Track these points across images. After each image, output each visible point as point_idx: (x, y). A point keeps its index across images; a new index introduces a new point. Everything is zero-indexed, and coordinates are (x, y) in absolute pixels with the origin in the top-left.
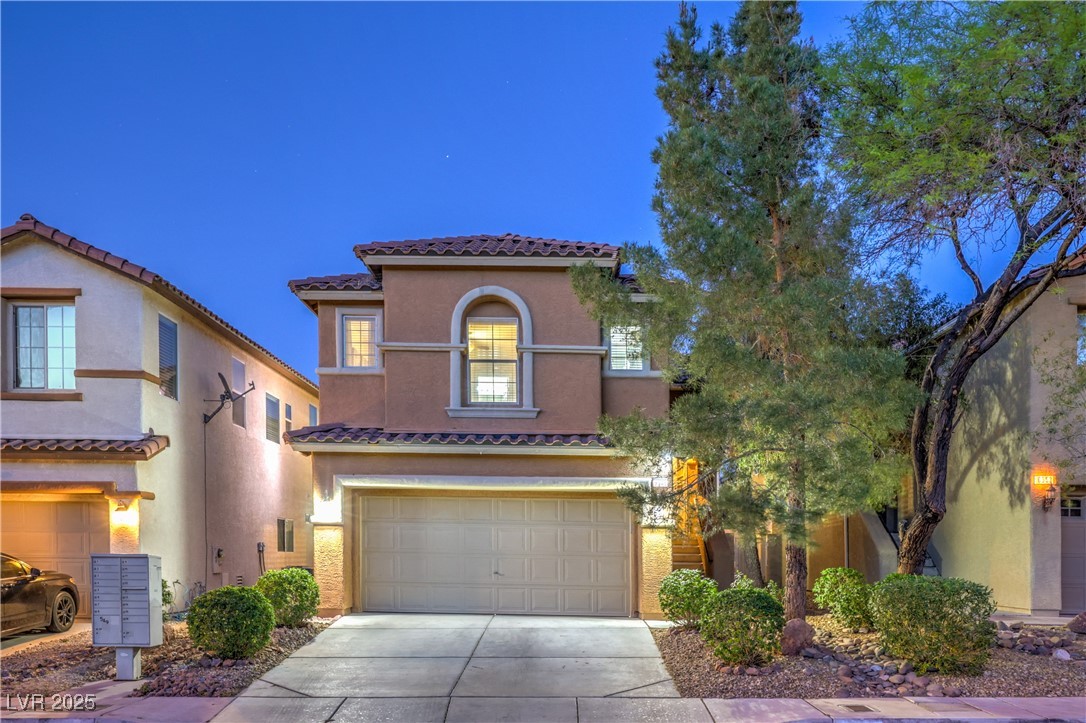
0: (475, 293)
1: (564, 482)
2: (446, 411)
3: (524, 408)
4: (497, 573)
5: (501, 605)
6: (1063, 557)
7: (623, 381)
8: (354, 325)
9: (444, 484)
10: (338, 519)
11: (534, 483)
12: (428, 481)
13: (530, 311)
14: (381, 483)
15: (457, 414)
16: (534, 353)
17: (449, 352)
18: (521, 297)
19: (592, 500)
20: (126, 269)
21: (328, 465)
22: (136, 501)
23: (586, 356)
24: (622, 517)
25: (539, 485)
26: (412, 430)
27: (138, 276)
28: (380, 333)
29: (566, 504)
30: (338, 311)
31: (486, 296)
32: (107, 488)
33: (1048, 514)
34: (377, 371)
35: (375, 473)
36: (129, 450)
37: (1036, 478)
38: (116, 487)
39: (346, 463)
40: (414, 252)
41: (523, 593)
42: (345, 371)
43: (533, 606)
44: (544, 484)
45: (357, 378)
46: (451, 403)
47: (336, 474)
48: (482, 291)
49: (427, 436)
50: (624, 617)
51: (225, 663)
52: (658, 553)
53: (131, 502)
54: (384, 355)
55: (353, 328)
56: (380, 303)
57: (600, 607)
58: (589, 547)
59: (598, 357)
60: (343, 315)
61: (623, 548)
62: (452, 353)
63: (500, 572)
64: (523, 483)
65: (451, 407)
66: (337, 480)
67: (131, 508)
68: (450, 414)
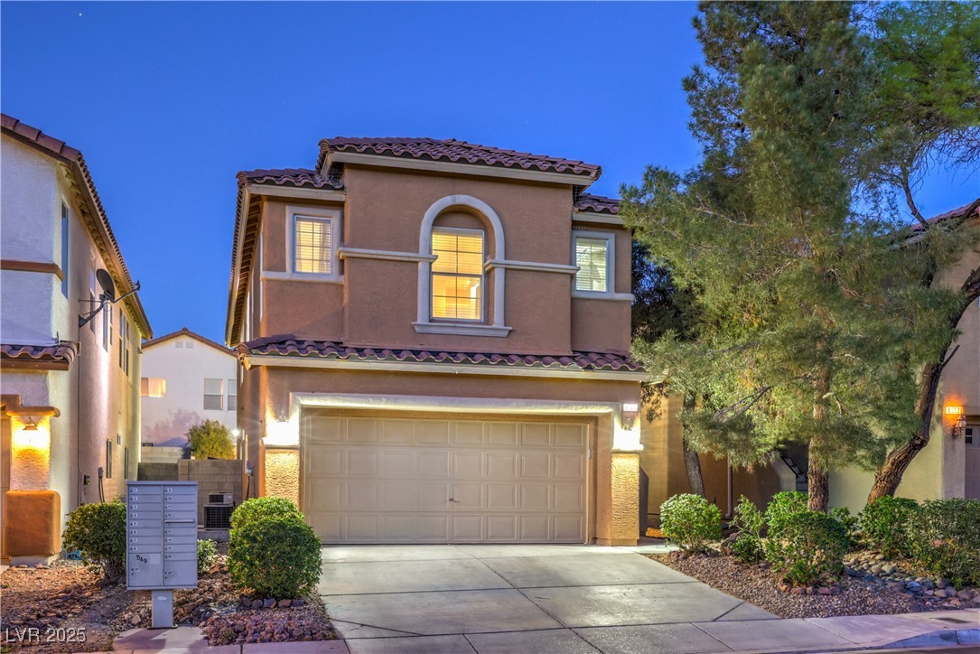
0: (446, 201)
1: (536, 405)
2: (413, 327)
3: (494, 326)
4: (452, 500)
5: (455, 534)
6: (966, 481)
7: (588, 302)
8: (304, 227)
9: (413, 405)
10: (295, 441)
11: (506, 405)
12: (396, 401)
13: (503, 225)
14: (344, 402)
15: (425, 330)
16: (506, 269)
17: (417, 262)
18: (494, 209)
19: (550, 424)
20: (41, 142)
21: (285, 381)
22: (48, 418)
23: (558, 275)
24: (579, 441)
25: (513, 408)
26: (378, 345)
27: (58, 151)
28: (337, 237)
29: (524, 427)
30: (289, 211)
31: (458, 205)
32: (11, 402)
33: (956, 442)
34: (332, 279)
35: (337, 392)
36: (46, 358)
37: (947, 408)
38: (21, 402)
39: (304, 380)
40: (388, 153)
41: (480, 521)
42: (296, 278)
43: (490, 534)
44: (517, 406)
45: (308, 286)
46: (419, 318)
47: (292, 391)
48: (454, 200)
49: (397, 352)
50: (581, 543)
51: (281, 604)
52: (626, 478)
53: (39, 420)
54: (342, 261)
55: (302, 229)
56: (340, 205)
57: (556, 534)
58: (547, 472)
59: (569, 276)
60: (295, 214)
61: (580, 473)
62: (420, 264)
63: (456, 500)
64: (497, 405)
65: (419, 322)
66: (294, 398)
67: (40, 426)
68: (417, 329)
